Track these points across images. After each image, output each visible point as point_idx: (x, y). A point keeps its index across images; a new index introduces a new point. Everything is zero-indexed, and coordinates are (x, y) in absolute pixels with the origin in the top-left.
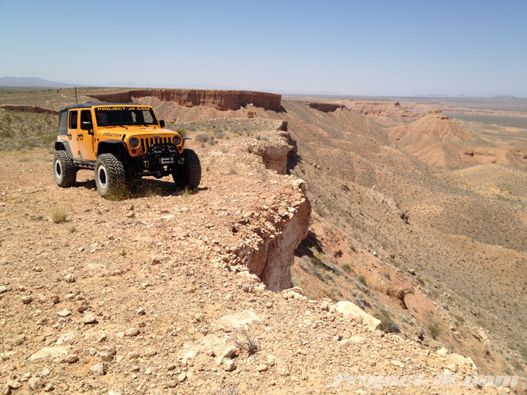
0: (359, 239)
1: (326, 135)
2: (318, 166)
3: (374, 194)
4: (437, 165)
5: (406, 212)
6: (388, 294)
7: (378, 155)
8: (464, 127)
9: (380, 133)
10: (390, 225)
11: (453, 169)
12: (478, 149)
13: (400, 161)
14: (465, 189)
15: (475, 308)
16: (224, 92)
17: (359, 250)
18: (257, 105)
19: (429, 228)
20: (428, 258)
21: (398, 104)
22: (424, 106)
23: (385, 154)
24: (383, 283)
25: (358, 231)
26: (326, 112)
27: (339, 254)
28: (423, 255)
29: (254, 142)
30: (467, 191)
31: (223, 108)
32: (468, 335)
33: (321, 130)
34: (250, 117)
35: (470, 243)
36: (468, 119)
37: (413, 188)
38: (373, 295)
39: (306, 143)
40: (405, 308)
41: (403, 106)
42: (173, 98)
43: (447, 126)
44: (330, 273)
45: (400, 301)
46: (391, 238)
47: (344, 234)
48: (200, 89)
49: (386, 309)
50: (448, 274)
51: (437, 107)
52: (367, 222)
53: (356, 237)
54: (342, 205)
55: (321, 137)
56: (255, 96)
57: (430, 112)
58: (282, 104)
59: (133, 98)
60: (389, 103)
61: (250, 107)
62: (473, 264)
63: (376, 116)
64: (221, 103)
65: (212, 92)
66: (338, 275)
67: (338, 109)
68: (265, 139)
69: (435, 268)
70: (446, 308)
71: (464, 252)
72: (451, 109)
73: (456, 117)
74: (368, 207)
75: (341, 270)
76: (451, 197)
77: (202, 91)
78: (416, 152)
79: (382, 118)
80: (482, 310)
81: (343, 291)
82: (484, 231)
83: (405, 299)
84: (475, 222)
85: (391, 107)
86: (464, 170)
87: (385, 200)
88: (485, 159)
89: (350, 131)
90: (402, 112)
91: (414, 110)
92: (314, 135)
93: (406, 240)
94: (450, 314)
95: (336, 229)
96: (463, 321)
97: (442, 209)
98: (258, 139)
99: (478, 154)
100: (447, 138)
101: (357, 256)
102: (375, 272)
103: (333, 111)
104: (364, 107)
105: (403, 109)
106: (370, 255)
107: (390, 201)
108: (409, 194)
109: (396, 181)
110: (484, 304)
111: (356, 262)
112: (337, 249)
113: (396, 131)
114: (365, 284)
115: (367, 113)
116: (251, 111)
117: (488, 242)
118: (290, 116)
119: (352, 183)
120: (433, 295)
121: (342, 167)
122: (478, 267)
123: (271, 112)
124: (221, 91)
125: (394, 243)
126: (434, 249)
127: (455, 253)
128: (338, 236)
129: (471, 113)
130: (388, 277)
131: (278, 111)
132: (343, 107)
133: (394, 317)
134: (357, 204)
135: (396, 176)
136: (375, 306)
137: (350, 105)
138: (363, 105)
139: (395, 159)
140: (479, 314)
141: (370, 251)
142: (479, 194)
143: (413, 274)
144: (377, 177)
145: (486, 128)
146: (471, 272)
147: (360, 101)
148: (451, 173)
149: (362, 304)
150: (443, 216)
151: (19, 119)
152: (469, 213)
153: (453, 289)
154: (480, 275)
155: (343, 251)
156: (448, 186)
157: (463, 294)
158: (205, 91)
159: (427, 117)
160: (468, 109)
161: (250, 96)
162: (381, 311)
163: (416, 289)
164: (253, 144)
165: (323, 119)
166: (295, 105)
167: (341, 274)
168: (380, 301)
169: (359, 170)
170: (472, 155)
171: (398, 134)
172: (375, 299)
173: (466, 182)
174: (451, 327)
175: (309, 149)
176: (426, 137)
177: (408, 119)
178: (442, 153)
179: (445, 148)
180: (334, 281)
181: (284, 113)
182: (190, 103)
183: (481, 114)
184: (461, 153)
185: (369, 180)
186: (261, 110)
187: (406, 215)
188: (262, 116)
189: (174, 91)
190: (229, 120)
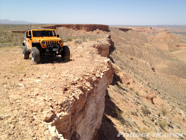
0: (136, 78)
1: (125, 40)
2: (122, 51)
3: (142, 61)
4: (165, 50)
5: (154, 67)
6: (147, 98)
7: (144, 47)
8: (175, 36)
9: (144, 39)
10: (148, 72)
11: (171, 51)
12: (181, 44)
13: (152, 49)
14: (176, 59)
15: (179, 102)
16: (88, 25)
17: (136, 82)
18: (100, 29)
19: (162, 73)
20: (162, 84)
21: (151, 28)
22: (160, 29)
23: (146, 46)
24: (145, 94)
25: (136, 75)
26: (125, 31)
27: (129, 83)
28: (160, 83)
29: (96, 43)
30: (176, 60)
31: (88, 31)
32: (177, 113)
33: (123, 38)
34: (98, 34)
35: (177, 78)
36: (177, 33)
37: (156, 59)
38: (141, 99)
39: (118, 43)
40: (153, 103)
41: (153, 29)
42: (70, 27)
43: (169, 36)
44: (125, 92)
45: (151, 101)
46: (148, 77)
47: (131, 76)
48: (80, 24)
49: (146, 105)
50: (169, 89)
51: (165, 29)
52: (140, 71)
53: (135, 77)
54: (130, 65)
55: (123, 41)
56: (99, 26)
57: (163, 31)
58: (109, 29)
59: (57, 28)
60: (148, 28)
61: (98, 30)
62: (178, 86)
63: (143, 33)
64: (87, 29)
65: (84, 25)
66: (128, 92)
67: (129, 30)
68: (100, 42)
69: (164, 87)
70: (168, 103)
71: (175, 82)
72: (170, 30)
73: (172, 33)
74: (140, 66)
75: (129, 90)
76: (170, 62)
77: (81, 25)
78: (158, 45)
79: (145, 33)
80: (181, 103)
81: (129, 98)
82: (182, 74)
83: (153, 100)
84: (179, 70)
85: (149, 29)
86: (175, 52)
87: (146, 63)
88: (183, 48)
89: (133, 38)
90: (152, 31)
91: (157, 30)
92: (121, 40)
93: (154, 77)
94: (170, 105)
95: (127, 74)
96: (174, 107)
97: (167, 66)
98: (98, 42)
99: (180, 46)
100: (169, 40)
101: (135, 84)
102: (142, 90)
103: (127, 31)
104: (139, 29)
105: (153, 30)
106: (140, 84)
107: (148, 63)
108: (155, 60)
109: (150, 56)
110: (182, 100)
111: (135, 86)
112: (128, 82)
113: (150, 38)
114: (138, 95)
115: (140, 32)
116: (98, 32)
117: (184, 78)
118: (112, 33)
119: (134, 57)
120: (163, 98)
121: (130, 51)
122: (180, 87)
123: (105, 32)
124: (87, 25)
125: (149, 79)
126: (164, 80)
127: (172, 82)
128: (128, 77)
129: (178, 31)
130: (147, 92)
131: (107, 31)
132: (131, 29)
133: (149, 108)
134: (136, 65)
135: (150, 54)
136: (142, 104)
137: (134, 29)
138: (138, 29)
139: (150, 48)
140: (180, 104)
141: (140, 82)
142: (180, 61)
143: (156, 90)
144: (143, 55)
145: (183, 36)
146: (178, 89)
147: (137, 27)
148: (170, 53)
149: (137, 103)
150: (167, 69)
151: (16, 35)
152: (177, 67)
153: (171, 95)
154: (181, 90)
155: (130, 82)
156: (169, 58)
157: (175, 97)
158: (82, 25)
159: (162, 33)
160: (177, 30)
161: (97, 26)
162: (144, 105)
163: (157, 96)
164: (95, 44)
165: (124, 34)
166: (114, 29)
167: (129, 92)
168: (144, 102)
169: (137, 52)
170: (178, 46)
171: (151, 39)
172: (142, 101)
173: (176, 56)
174: (170, 110)
175: (119, 45)
176: (161, 40)
177: (155, 33)
178: (167, 46)
179: (168, 44)
180: (126, 95)
181: (110, 32)
182: (77, 29)
183: (182, 31)
184: (174, 45)
185: (140, 56)
186: (101, 31)
187: (154, 68)
188: (102, 33)
189: (71, 25)
190: (90, 35)
